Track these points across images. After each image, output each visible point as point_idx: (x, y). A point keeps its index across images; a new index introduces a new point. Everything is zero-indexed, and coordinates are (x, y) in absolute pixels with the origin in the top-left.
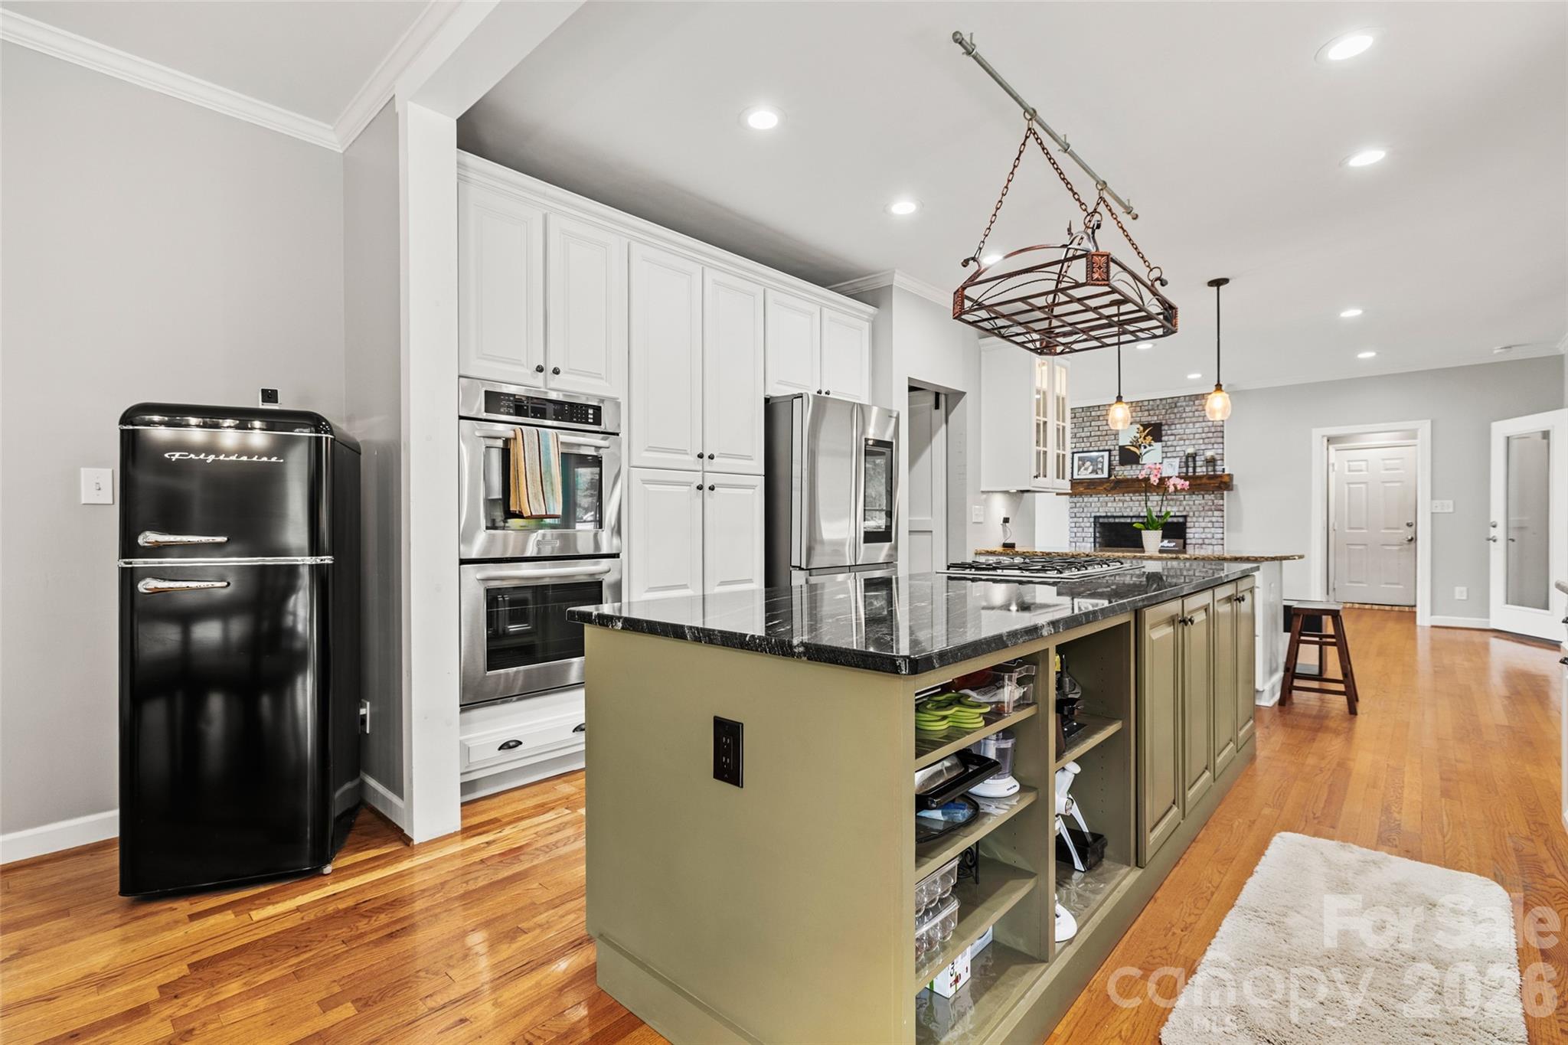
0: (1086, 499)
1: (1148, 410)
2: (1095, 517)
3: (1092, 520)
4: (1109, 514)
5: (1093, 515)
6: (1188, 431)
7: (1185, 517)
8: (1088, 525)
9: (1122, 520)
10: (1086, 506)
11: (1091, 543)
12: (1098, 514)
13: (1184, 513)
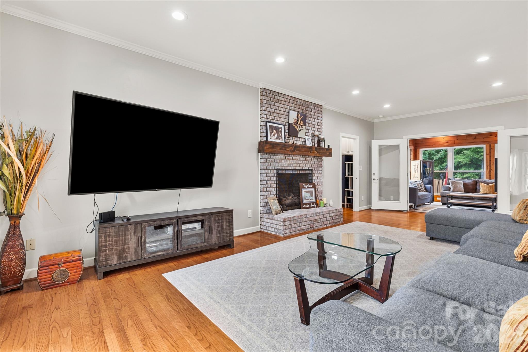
0: (272, 157)
1: (299, 105)
2: (278, 170)
3: (275, 171)
4: (283, 168)
5: (276, 168)
6: (313, 123)
7: (312, 170)
8: (273, 175)
9: (289, 172)
10: (272, 162)
11: (274, 188)
12: (278, 168)
13: (312, 168)
